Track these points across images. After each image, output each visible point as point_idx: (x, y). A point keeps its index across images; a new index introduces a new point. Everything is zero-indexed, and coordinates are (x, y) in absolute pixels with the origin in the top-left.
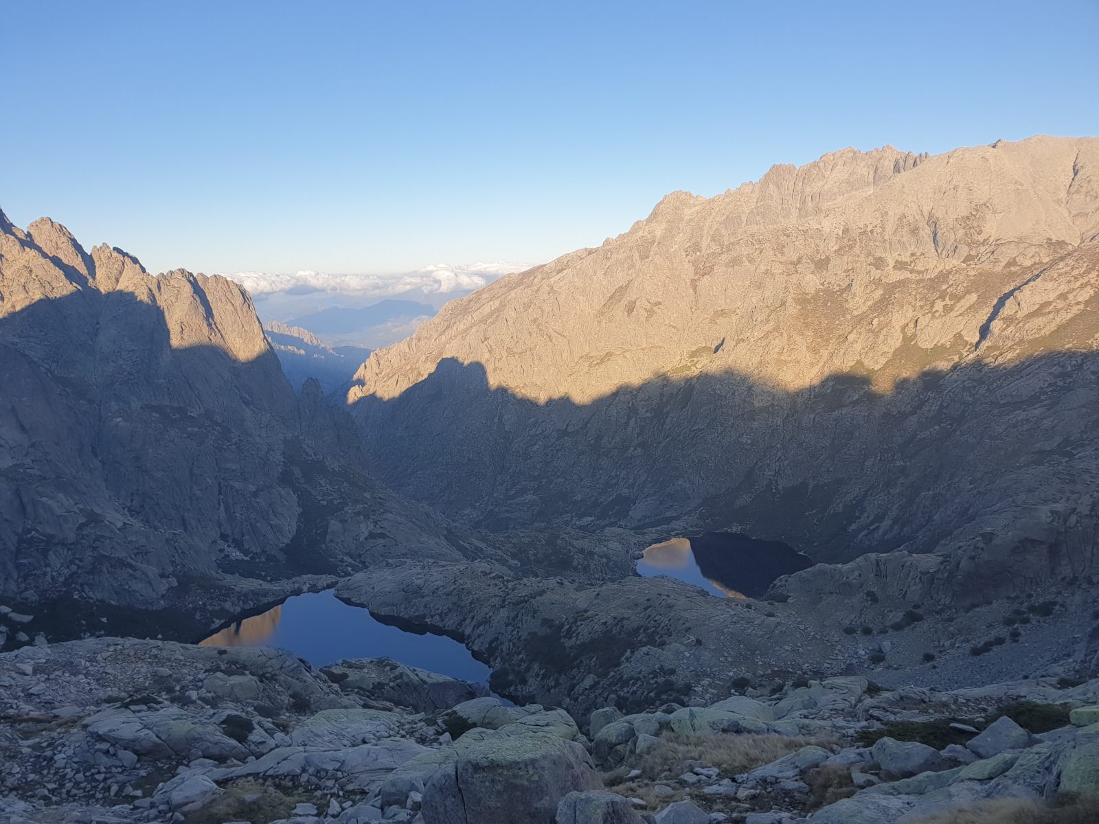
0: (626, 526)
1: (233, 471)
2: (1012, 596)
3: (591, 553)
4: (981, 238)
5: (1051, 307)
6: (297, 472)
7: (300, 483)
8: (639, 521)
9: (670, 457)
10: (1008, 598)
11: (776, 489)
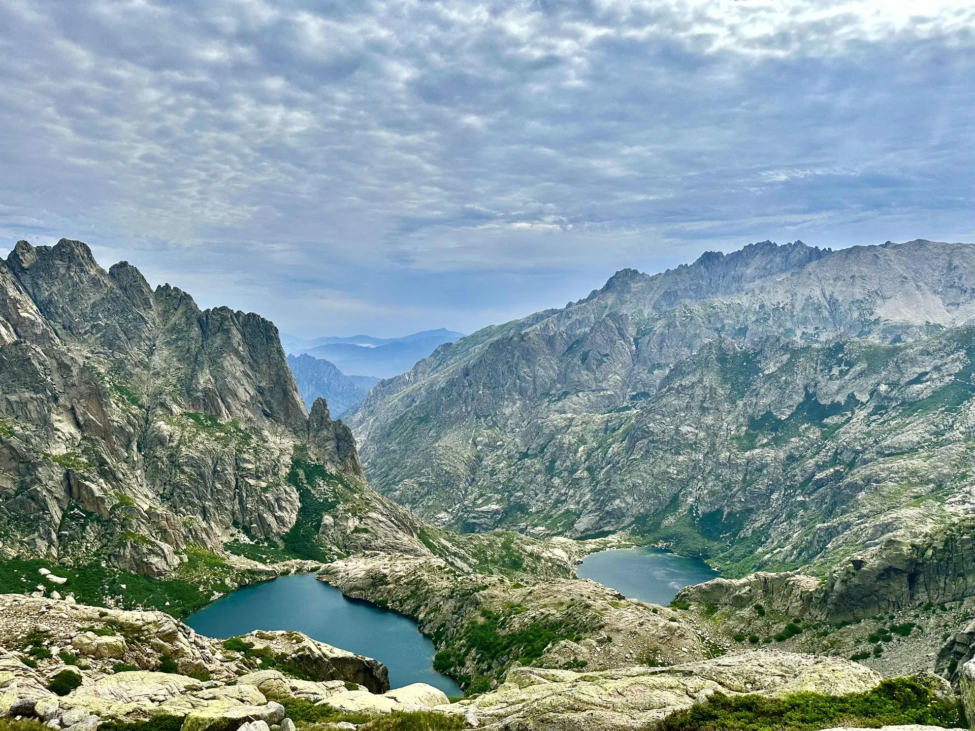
0: (571, 536)
1: (249, 469)
2: (877, 616)
3: (538, 558)
4: (872, 318)
5: (928, 376)
6: (301, 473)
7: (303, 483)
8: (582, 533)
9: (610, 481)
10: (875, 618)
11: (696, 513)
